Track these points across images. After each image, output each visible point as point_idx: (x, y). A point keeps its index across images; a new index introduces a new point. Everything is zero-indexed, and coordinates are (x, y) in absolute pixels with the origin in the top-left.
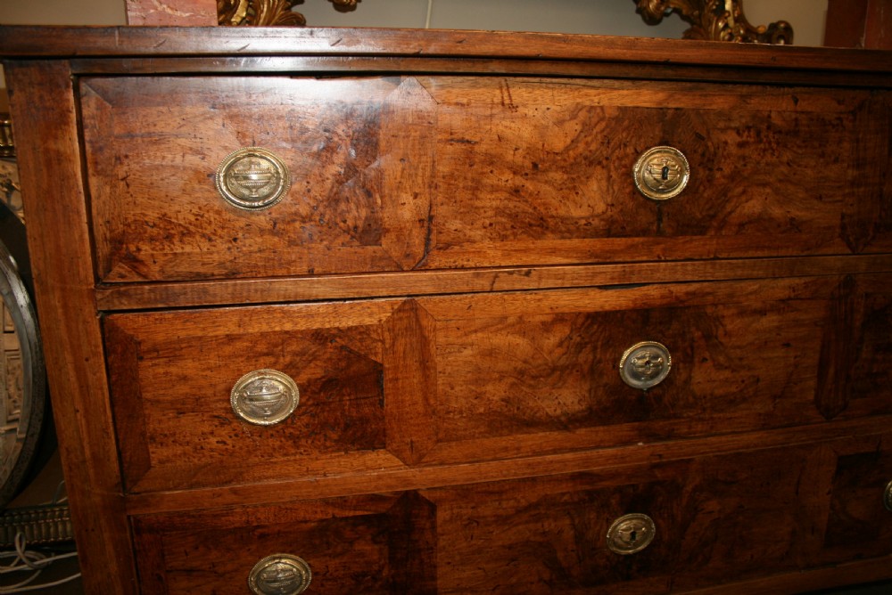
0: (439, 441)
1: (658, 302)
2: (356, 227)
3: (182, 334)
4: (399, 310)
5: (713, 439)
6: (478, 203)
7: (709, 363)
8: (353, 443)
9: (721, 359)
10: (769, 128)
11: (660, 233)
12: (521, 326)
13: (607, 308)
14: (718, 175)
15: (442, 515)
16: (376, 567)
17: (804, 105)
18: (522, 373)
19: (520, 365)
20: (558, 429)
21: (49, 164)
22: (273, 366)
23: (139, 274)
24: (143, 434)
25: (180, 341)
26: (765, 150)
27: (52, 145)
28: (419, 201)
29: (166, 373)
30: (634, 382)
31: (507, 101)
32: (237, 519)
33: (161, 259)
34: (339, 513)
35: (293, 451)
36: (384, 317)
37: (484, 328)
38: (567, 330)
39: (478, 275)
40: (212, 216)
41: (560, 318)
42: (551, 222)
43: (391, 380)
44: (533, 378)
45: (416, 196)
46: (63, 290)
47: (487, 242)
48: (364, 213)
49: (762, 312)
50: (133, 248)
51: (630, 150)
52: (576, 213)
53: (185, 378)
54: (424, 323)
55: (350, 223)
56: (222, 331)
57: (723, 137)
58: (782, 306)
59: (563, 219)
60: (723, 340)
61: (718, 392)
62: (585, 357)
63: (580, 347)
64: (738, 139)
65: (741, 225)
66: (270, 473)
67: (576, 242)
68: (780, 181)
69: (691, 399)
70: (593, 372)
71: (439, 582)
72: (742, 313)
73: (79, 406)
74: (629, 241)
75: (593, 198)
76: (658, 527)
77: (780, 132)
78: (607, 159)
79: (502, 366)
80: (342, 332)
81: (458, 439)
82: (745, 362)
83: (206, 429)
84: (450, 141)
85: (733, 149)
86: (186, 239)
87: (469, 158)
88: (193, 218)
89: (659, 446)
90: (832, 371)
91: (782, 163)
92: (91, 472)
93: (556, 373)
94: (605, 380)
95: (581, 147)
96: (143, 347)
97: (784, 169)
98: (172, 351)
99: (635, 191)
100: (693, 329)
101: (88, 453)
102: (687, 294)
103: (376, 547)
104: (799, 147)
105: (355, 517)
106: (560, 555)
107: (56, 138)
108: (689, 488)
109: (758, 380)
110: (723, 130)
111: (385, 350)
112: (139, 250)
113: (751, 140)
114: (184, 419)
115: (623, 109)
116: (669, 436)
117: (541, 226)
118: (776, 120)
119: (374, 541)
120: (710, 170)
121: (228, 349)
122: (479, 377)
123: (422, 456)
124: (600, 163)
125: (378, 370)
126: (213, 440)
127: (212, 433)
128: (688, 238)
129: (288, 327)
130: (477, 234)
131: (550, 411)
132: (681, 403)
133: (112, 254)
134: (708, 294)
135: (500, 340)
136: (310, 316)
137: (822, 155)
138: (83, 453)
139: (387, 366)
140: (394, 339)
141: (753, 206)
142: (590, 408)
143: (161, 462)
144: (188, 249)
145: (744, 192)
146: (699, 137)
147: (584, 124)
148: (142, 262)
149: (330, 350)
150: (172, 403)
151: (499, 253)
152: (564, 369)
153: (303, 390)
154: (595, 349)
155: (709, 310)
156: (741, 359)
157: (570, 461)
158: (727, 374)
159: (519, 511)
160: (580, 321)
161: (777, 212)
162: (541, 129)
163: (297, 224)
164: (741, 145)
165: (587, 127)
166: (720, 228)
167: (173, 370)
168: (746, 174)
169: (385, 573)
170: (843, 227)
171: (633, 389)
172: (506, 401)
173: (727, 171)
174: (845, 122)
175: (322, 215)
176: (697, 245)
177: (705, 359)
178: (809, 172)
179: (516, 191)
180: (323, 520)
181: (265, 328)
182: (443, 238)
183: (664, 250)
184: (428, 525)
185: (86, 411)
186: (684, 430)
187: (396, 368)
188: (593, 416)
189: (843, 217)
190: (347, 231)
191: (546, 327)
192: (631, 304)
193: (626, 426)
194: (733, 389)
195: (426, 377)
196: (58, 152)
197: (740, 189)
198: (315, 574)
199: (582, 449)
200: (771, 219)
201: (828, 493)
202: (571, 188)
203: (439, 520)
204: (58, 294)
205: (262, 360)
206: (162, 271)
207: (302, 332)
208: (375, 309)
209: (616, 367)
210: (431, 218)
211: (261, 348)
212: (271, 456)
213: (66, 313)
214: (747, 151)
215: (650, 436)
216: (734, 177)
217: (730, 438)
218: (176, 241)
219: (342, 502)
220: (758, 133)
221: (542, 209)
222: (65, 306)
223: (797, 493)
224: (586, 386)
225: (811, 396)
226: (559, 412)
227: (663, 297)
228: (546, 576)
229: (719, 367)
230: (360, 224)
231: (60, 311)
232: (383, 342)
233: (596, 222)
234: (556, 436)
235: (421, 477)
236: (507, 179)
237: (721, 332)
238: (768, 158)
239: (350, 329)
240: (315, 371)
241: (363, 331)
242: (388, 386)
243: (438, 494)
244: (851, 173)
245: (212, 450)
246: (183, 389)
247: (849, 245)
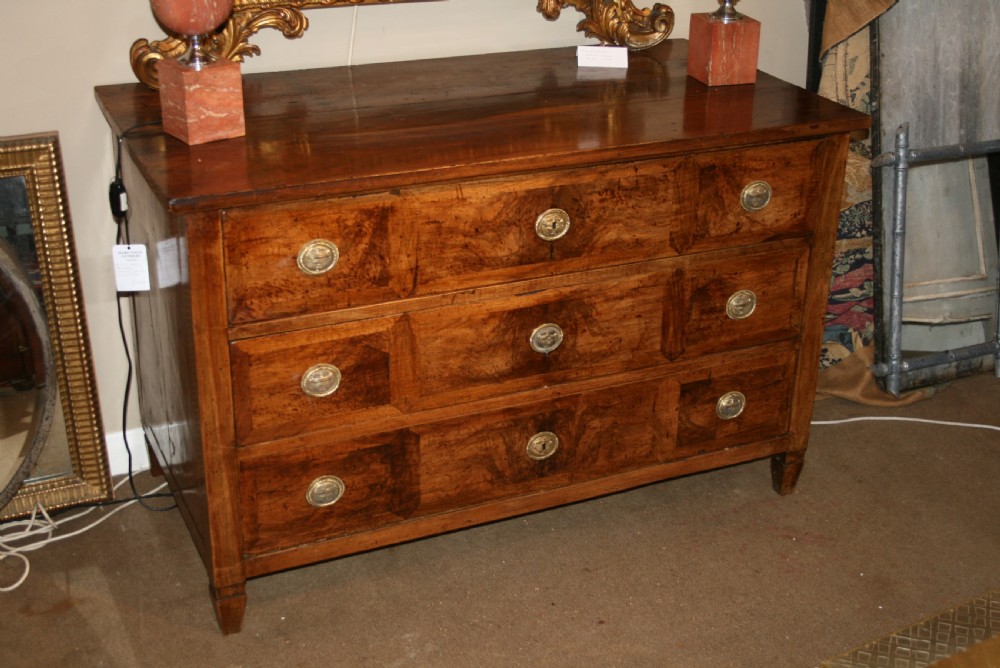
0: (422, 396)
1: (553, 300)
2: (375, 277)
3: (275, 348)
4: (399, 321)
5: (593, 380)
6: (444, 256)
7: (588, 333)
8: (371, 402)
9: (596, 329)
10: (619, 188)
11: (552, 259)
12: (470, 322)
13: (521, 306)
14: (588, 220)
15: (423, 442)
16: (383, 479)
17: (641, 172)
18: (470, 350)
19: (469, 346)
20: (494, 382)
21: (206, 261)
22: (326, 361)
23: (252, 317)
24: (249, 410)
25: (273, 352)
26: (617, 202)
27: (208, 251)
28: (410, 259)
29: (265, 373)
30: (540, 349)
31: (460, 196)
32: (301, 457)
33: (264, 307)
34: (362, 446)
35: (336, 410)
36: (390, 326)
37: (447, 327)
38: (497, 322)
39: (444, 297)
40: (295, 280)
41: (493, 315)
42: (487, 261)
43: (394, 362)
44: (478, 352)
45: (408, 256)
46: (210, 331)
47: (449, 277)
48: (379, 268)
49: (621, 298)
50: (248, 302)
51: (533, 213)
52: (501, 254)
53: (275, 374)
54: (413, 326)
55: (372, 275)
56: (298, 344)
57: (590, 198)
58: (634, 292)
59: (493, 259)
60: (596, 318)
61: (595, 350)
62: (508, 337)
63: (505, 331)
64: (600, 198)
65: (604, 248)
66: (323, 425)
67: (501, 271)
68: (628, 218)
69: (577, 356)
70: (514, 345)
71: (421, 486)
72: (607, 300)
73: (214, 397)
74: (533, 266)
75: (512, 243)
76: (560, 440)
77: (627, 190)
78: (519, 221)
79: (458, 347)
80: (365, 338)
81: (433, 394)
82: (611, 330)
83: (286, 402)
84: (428, 223)
85: (597, 204)
86: (280, 294)
87: (439, 231)
88: (283, 283)
89: (557, 388)
90: (671, 329)
91: (628, 207)
92: (219, 436)
93: (491, 348)
94: (521, 349)
95: (504, 216)
96: (253, 359)
97: (630, 211)
98: (267, 359)
99: (537, 237)
100: (576, 313)
101: (217, 424)
102: (571, 292)
103: (384, 466)
104: (640, 196)
105: (371, 448)
106: (497, 463)
107: (210, 247)
108: (579, 413)
109: (621, 340)
110: (590, 194)
111: (390, 344)
112: (252, 303)
113: (608, 197)
114: (273, 398)
115: (529, 192)
116: (565, 380)
117: (481, 264)
118: (624, 183)
119: (382, 463)
120: (583, 218)
121: (301, 354)
122: (445, 355)
123: (411, 406)
124: (515, 224)
125: (386, 357)
126: (290, 409)
127: (289, 405)
128: (570, 260)
129: (335, 338)
130: (443, 273)
131: (488, 372)
132: (571, 359)
133: (237, 307)
134: (585, 290)
135: (458, 332)
136: (348, 330)
137: (655, 199)
138: (214, 425)
139: (391, 354)
140: (396, 338)
141: (611, 235)
142: (513, 368)
143: (259, 425)
144: (280, 300)
145: (605, 228)
146: (575, 200)
147: (505, 203)
148: (253, 310)
149: (359, 348)
150: (268, 389)
151: (456, 282)
152: (495, 345)
153: (343, 373)
154: (514, 331)
155: (586, 300)
156: (608, 328)
157: (501, 402)
158: (600, 338)
159: (470, 436)
160: (505, 316)
161: (627, 237)
162: (480, 210)
163: (342, 280)
164: (602, 201)
165: (507, 205)
166: (591, 251)
167: (269, 370)
168: (605, 217)
169: (389, 483)
170: (672, 240)
171: (539, 353)
172: (462, 368)
173: (593, 217)
174: (670, 178)
175: (356, 273)
176: (576, 263)
177: (585, 331)
178: (647, 210)
179: (466, 246)
180: (351, 452)
181: (322, 340)
182: (424, 277)
183: (555, 268)
184: (415, 449)
185: (218, 399)
186: (574, 376)
187: (397, 355)
188: (516, 372)
189: (671, 234)
190: (370, 280)
191: (485, 322)
192: (536, 303)
193: (535, 377)
194: (605, 347)
195: (414, 358)
196: (211, 255)
197: (602, 226)
198: (346, 487)
199: (508, 393)
200: (623, 242)
201: (677, 409)
202: (499, 240)
203: (421, 447)
204: (207, 333)
205: (320, 358)
206: (265, 314)
207: (343, 340)
208: (385, 322)
209: (528, 341)
210: (417, 267)
211: (320, 351)
212: (323, 414)
213: (211, 344)
214: (605, 204)
215: (551, 382)
216: (597, 221)
217: (604, 379)
218: (273, 296)
219: (363, 440)
220: (612, 193)
221: (481, 255)
222: (210, 340)
223: (654, 411)
224: (510, 354)
225: (658, 347)
226: (493, 371)
227: (556, 296)
228: (489, 477)
229: (594, 334)
230: (377, 275)
231: (207, 343)
232: (389, 340)
233: (513, 258)
234: (493, 387)
235: (411, 420)
236: (460, 240)
237: (594, 313)
238: (620, 206)
239: (370, 335)
240: (349, 362)
241: (378, 336)
242: (392, 366)
243: (421, 429)
244: (675, 207)
245: (289, 415)
246: (274, 380)
247: (677, 250)
